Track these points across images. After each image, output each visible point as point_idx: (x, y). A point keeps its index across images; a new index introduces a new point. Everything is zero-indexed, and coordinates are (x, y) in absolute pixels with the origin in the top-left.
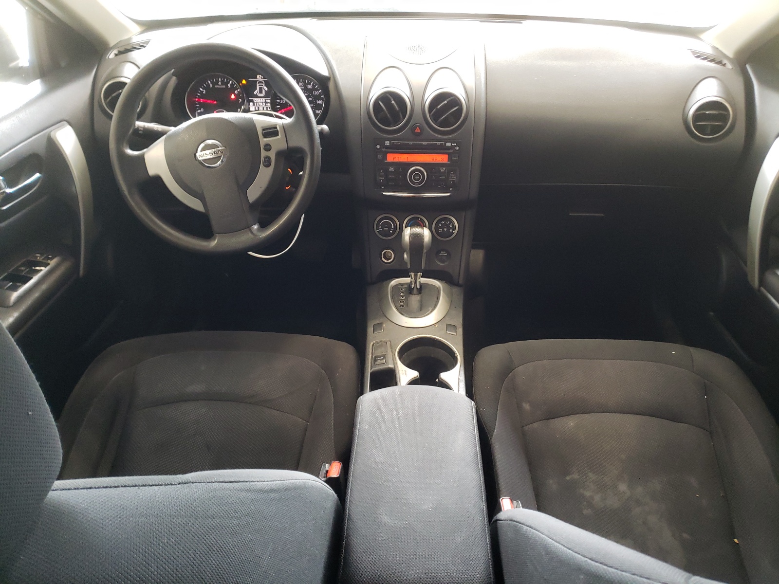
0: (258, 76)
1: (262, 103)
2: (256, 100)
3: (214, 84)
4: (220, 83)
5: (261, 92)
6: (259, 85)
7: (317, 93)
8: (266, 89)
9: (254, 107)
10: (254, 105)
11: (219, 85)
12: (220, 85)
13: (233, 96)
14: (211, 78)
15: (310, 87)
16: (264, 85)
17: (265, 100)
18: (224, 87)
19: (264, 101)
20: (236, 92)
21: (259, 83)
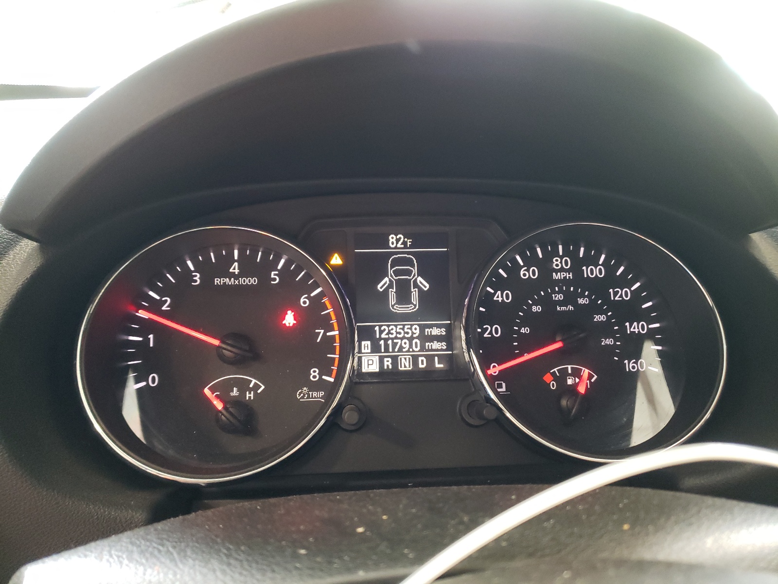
0: (392, 239)
1: (411, 339)
2: (386, 330)
3: (208, 271)
4: (235, 268)
5: (404, 297)
6: (397, 273)
7: (623, 294)
8: (426, 286)
9: (376, 358)
10: (375, 349)
11: (233, 275)
12: (236, 277)
13: (289, 319)
14: (197, 248)
15: (596, 272)
16: (415, 271)
17: (422, 328)
18: (253, 281)
19: (417, 332)
20: (304, 302)
21: (396, 263)
